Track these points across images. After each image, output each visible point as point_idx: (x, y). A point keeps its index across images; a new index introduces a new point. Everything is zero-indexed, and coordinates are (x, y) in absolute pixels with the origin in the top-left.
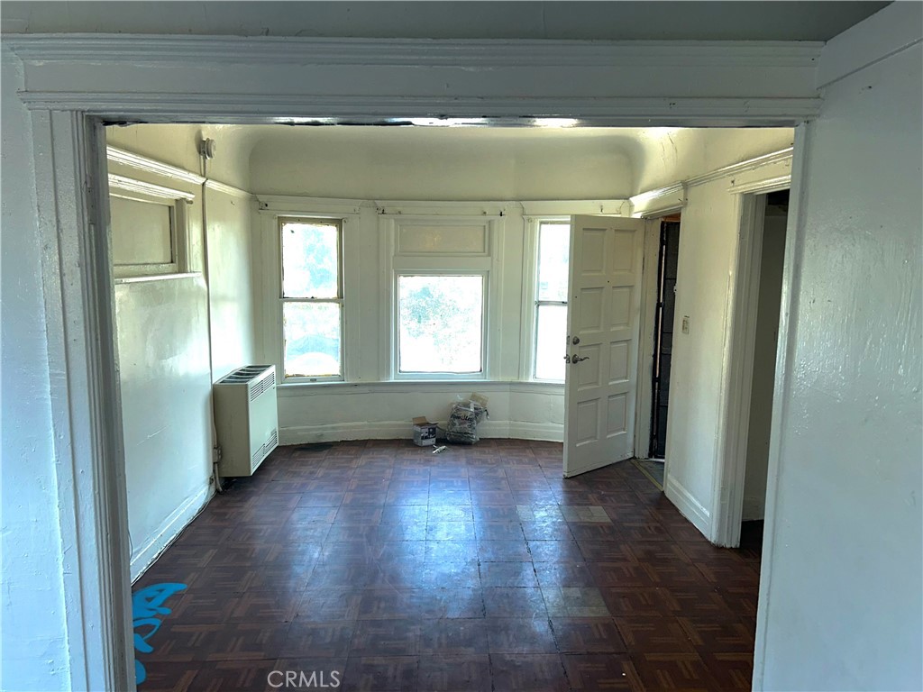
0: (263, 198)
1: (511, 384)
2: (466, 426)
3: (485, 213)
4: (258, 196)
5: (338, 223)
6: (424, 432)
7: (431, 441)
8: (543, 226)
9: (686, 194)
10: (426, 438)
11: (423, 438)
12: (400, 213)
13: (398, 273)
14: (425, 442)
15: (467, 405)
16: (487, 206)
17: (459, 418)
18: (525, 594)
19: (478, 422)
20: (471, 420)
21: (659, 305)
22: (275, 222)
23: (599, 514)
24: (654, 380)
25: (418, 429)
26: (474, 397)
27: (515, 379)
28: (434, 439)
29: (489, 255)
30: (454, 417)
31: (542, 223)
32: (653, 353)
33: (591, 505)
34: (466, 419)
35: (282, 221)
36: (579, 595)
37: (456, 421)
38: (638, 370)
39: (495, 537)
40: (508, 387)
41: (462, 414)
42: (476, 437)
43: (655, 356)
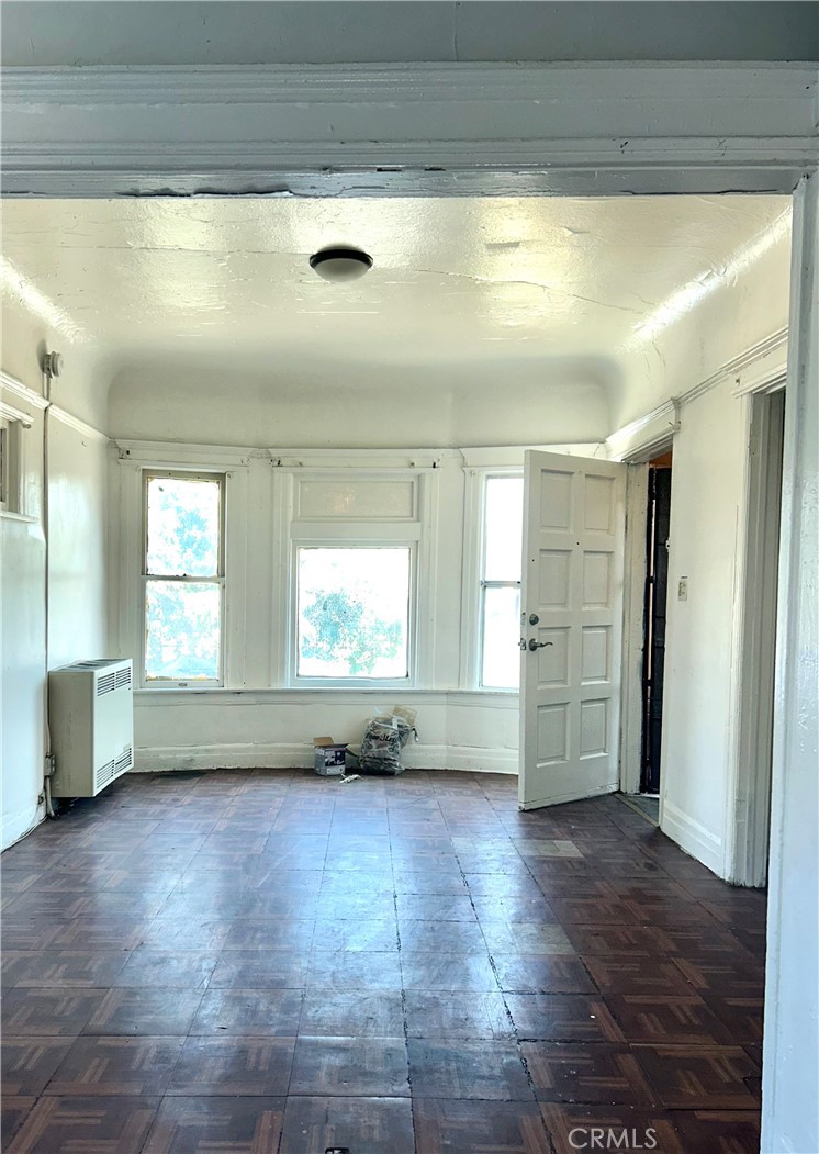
0: (124, 444)
1: (448, 693)
2: (386, 749)
3: (413, 464)
4: (118, 442)
5: (220, 478)
6: (330, 755)
7: (339, 769)
8: (490, 480)
9: (678, 416)
10: (332, 764)
11: (327, 764)
12: (300, 464)
13: (297, 544)
14: (331, 770)
15: (388, 721)
16: (416, 456)
17: (376, 738)
18: (457, 928)
19: (403, 745)
20: (393, 740)
21: (649, 580)
22: (139, 475)
23: (568, 848)
24: (645, 683)
25: (321, 752)
26: (397, 711)
27: (454, 688)
28: (343, 767)
29: (418, 520)
30: (370, 736)
31: (489, 477)
32: (642, 647)
33: (557, 839)
34: (386, 738)
35: (147, 474)
36: (534, 931)
37: (373, 743)
38: (622, 668)
39: (420, 869)
40: (444, 698)
41: (381, 733)
42: (400, 765)
43: (645, 650)
